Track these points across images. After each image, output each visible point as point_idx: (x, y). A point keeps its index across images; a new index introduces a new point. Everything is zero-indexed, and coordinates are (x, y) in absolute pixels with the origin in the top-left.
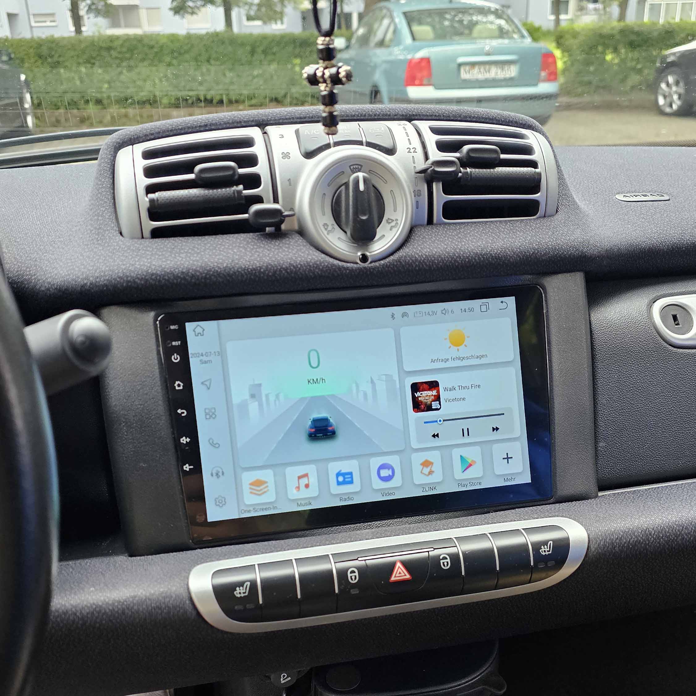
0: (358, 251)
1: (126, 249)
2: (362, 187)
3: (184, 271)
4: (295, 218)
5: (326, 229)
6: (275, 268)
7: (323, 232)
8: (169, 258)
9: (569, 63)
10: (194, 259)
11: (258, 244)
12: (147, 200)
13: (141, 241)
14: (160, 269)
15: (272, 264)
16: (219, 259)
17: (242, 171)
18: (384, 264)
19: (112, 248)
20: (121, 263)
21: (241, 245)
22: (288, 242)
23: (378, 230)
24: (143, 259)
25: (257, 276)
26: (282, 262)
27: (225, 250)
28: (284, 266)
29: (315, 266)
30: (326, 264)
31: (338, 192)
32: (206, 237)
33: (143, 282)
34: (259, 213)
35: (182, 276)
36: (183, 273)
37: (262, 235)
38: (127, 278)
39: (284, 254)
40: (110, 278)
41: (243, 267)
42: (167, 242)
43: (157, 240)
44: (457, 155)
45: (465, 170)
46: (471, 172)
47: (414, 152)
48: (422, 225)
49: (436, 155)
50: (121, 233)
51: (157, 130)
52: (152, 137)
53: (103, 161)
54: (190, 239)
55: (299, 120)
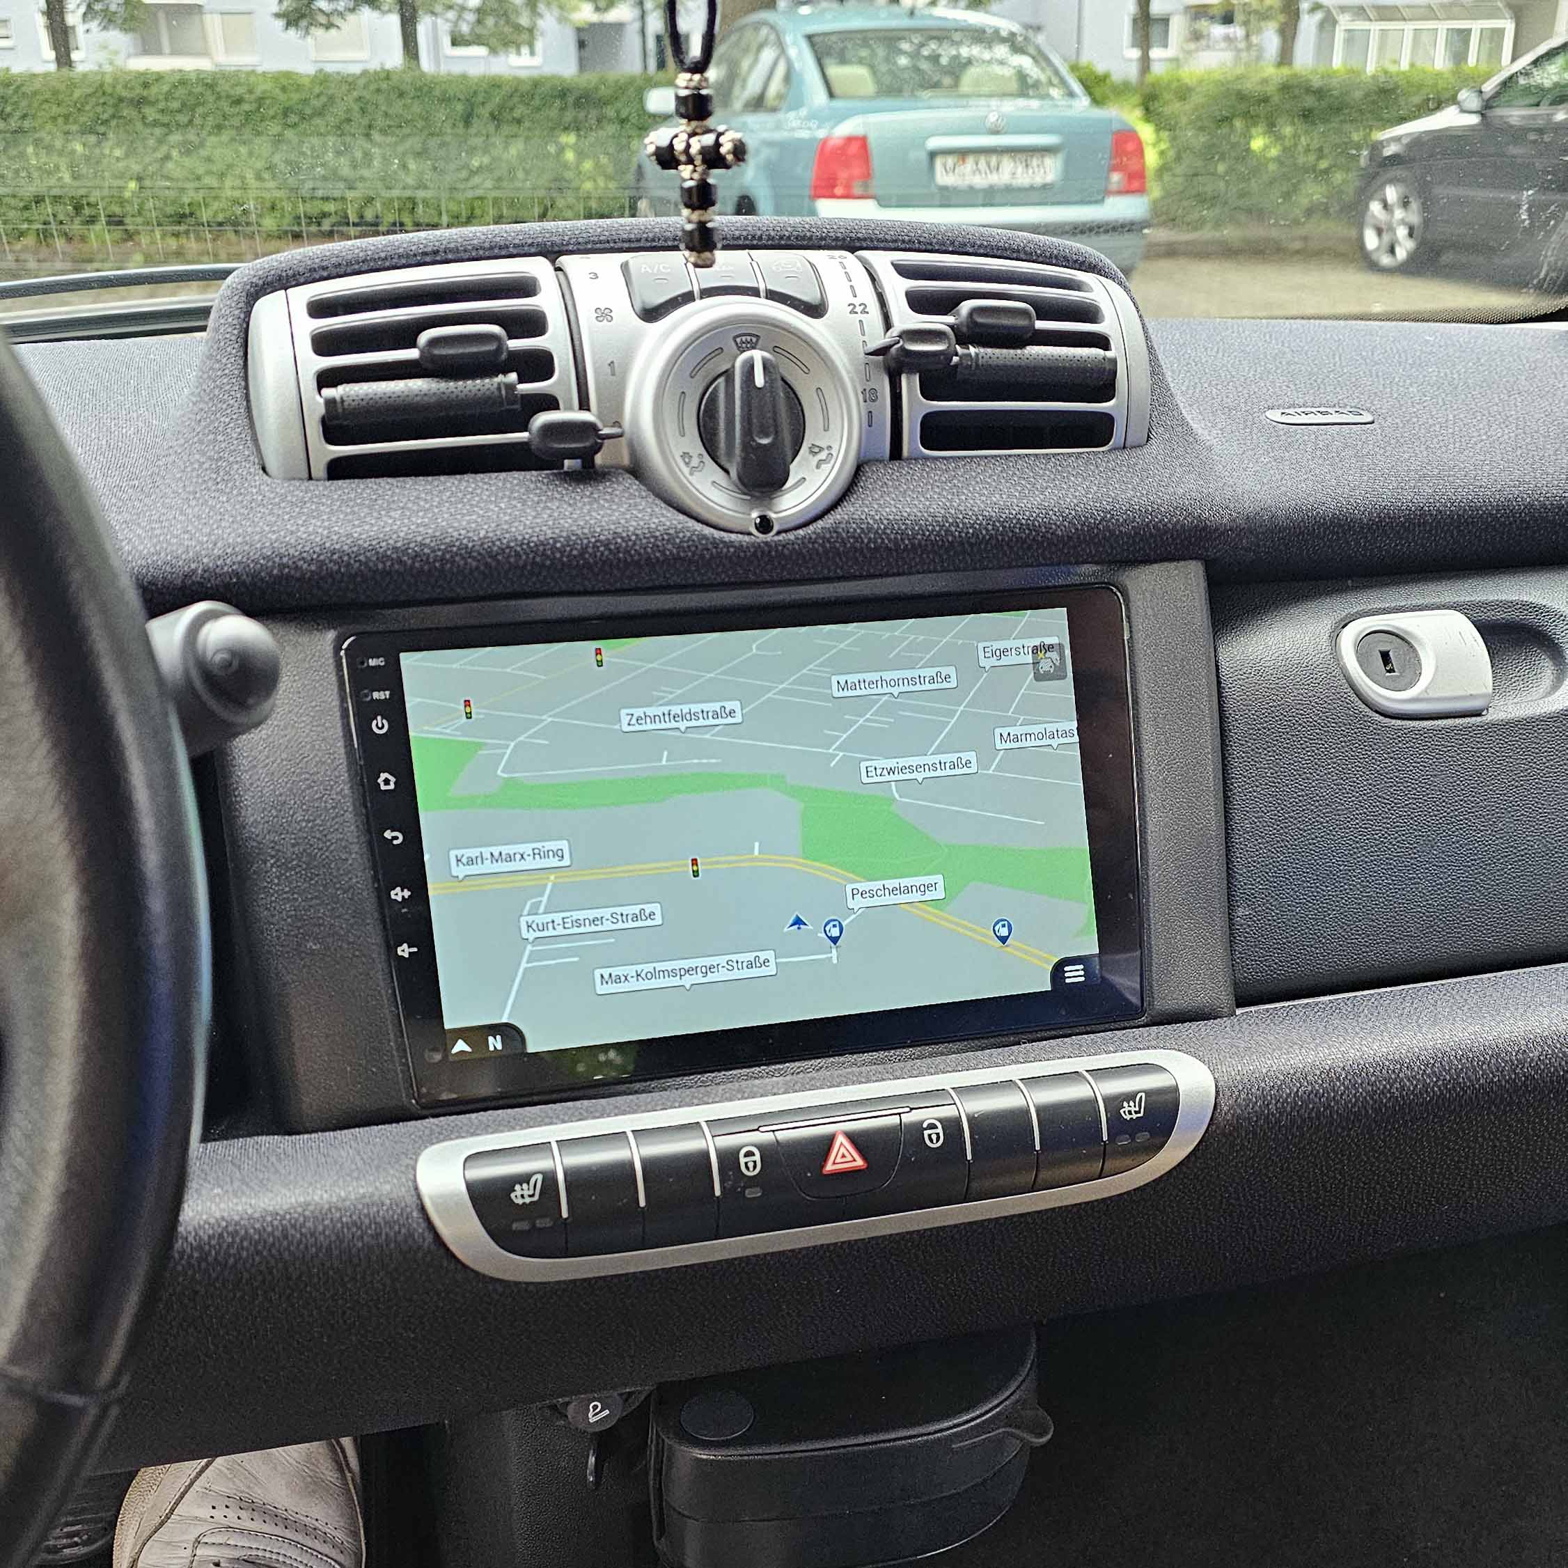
0: (752, 509)
1: (277, 500)
2: (759, 380)
3: (399, 545)
4: (623, 441)
5: (687, 464)
6: (585, 541)
7: (680, 470)
8: (368, 519)
10: (419, 521)
11: (549, 494)
12: (321, 401)
13: (306, 484)
14: (348, 542)
15: (579, 532)
16: (469, 522)
17: (514, 344)
18: (804, 537)
19: (248, 498)
20: (267, 529)
21: (515, 495)
22: (610, 490)
23: (792, 467)
24: (313, 521)
25: (548, 557)
26: (598, 530)
27: (482, 505)
28: (602, 537)
29: (666, 537)
30: (688, 534)
31: (710, 390)
32: (442, 478)
33: (313, 568)
34: (551, 430)
35: (394, 556)
36: (395, 549)
37: (555, 475)
38: (281, 558)
39: (602, 513)
40: (245, 560)
41: (520, 538)
42: (362, 486)
43: (340, 482)
44: (950, 319)
45: (966, 351)
46: (977, 355)
47: (864, 312)
48: (881, 461)
49: (906, 319)
50: (264, 469)
51: (334, 260)
52: (325, 274)
53: (222, 321)
54: (409, 481)
55: (626, 245)
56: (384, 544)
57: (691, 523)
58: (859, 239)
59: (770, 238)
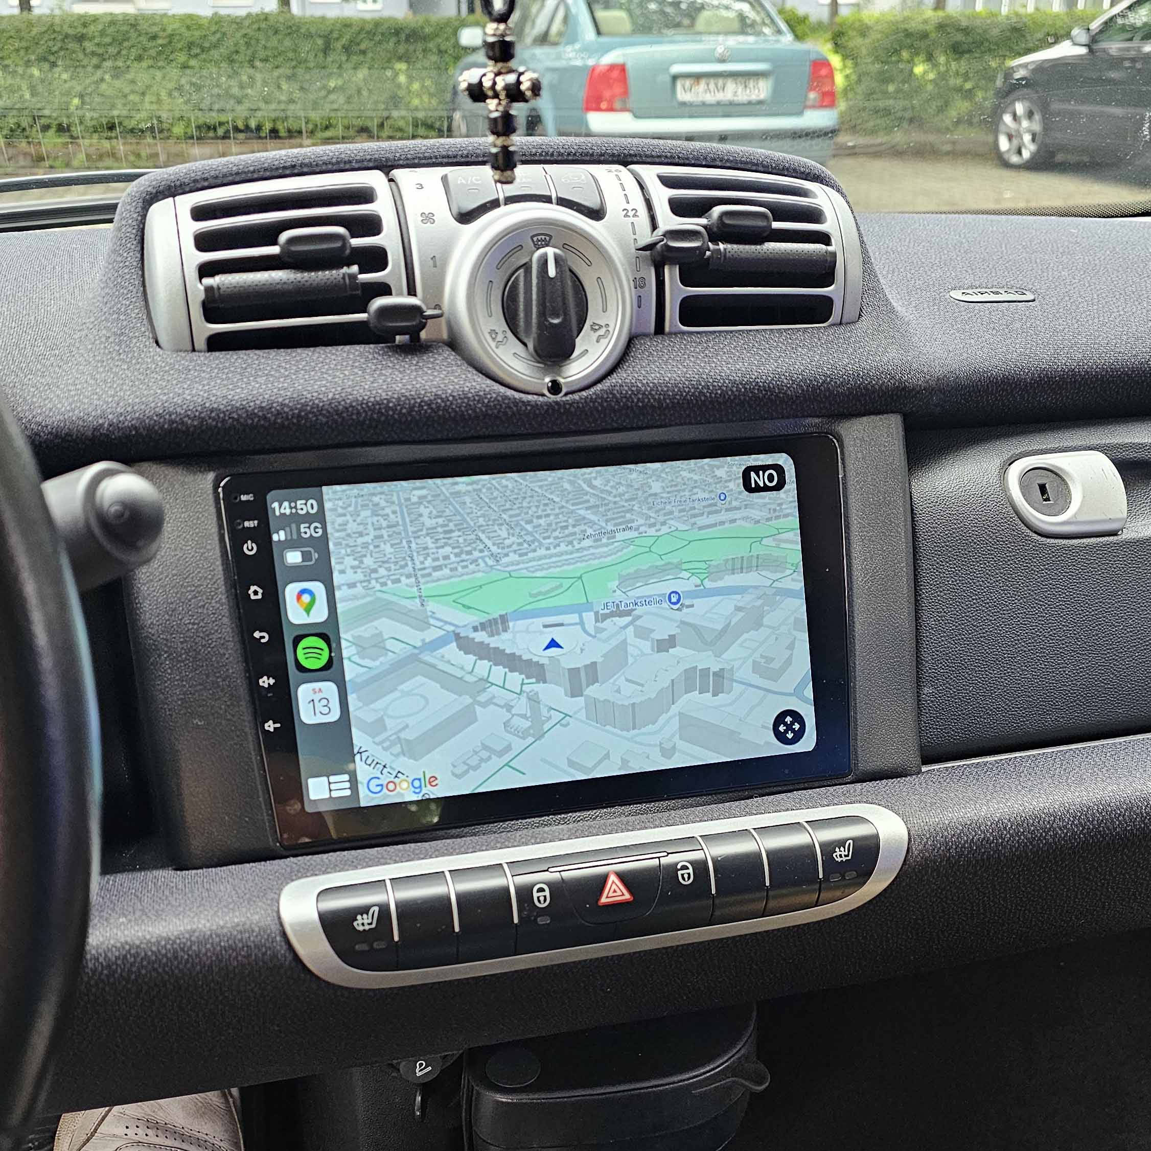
0: (545, 376)
1: (167, 368)
2: (552, 272)
3: (264, 405)
4: (443, 319)
5: (494, 339)
6: (412, 402)
7: (488, 344)
8: (239, 384)
9: (854, 77)
10: (280, 386)
11: (384, 363)
12: (202, 288)
13: (190, 355)
14: (224, 402)
15: (408, 394)
16: (320, 387)
17: (356, 242)
18: (587, 397)
19: (144, 366)
20: (159, 391)
21: (357, 364)
22: (432, 360)
23: (577, 340)
24: (196, 385)
25: (382, 413)
26: (423, 392)
27: (330, 372)
28: (426, 399)
29: (477, 398)
30: (494, 396)
31: (513, 279)
32: (299, 350)
33: (196, 423)
34: (384, 311)
35: (260, 414)
36: (262, 408)
37: (389, 347)
38: (170, 416)
39: (425, 378)
40: (141, 416)
41: (361, 399)
42: (235, 357)
43: (217, 354)
44: (703, 221)
45: (717, 247)
46: (725, 249)
47: (635, 216)
48: (646, 335)
49: (669, 221)
50: (157, 343)
51: (212, 173)
52: (206, 184)
53: (123, 223)
54: (273, 353)
55: (445, 160)
56: (252, 404)
57: (497, 387)
58: (631, 155)
59: (560, 154)
